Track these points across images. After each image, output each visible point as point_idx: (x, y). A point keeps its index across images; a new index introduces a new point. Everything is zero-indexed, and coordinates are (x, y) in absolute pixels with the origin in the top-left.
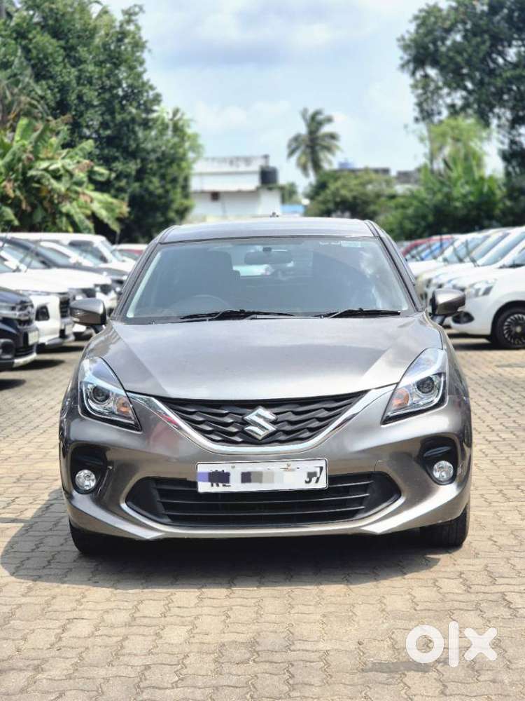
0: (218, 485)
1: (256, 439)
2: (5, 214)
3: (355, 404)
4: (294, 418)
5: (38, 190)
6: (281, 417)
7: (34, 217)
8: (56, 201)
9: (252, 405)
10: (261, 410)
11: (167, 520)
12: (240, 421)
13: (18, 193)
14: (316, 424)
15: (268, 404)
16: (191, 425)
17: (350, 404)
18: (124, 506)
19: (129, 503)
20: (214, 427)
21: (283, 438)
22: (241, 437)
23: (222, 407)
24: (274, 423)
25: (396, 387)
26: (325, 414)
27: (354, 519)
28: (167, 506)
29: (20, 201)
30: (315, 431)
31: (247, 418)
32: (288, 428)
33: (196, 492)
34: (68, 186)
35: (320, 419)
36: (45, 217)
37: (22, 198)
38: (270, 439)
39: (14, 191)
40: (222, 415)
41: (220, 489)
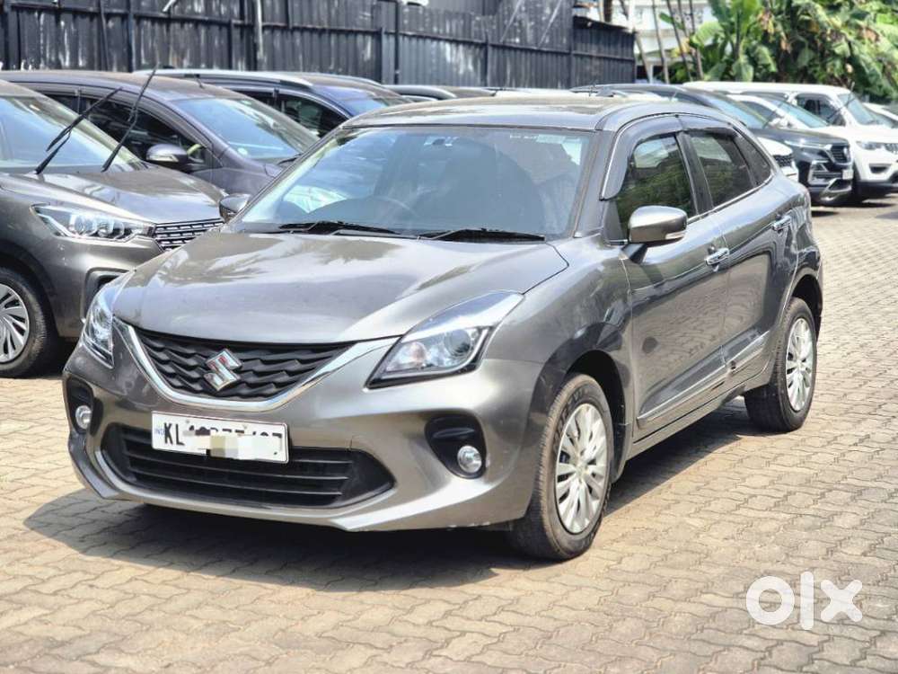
0: (171, 442)
1: (214, 389)
2: (760, 56)
3: (335, 358)
4: (260, 367)
5: (808, 22)
6: (246, 366)
7: (799, 60)
8: (829, 39)
9: (219, 345)
10: (225, 354)
12: (202, 364)
13: (780, 28)
14: (285, 378)
15: (236, 347)
16: (156, 365)
17: (330, 358)
19: (104, 452)
20: (178, 369)
21: (245, 391)
22: (200, 385)
23: (189, 346)
24: (237, 371)
25: (398, 341)
26: (296, 366)
27: (330, 506)
28: (133, 462)
29: (779, 38)
30: (283, 387)
31: (210, 361)
32: (252, 379)
33: (150, 446)
34: (847, 17)
35: (290, 373)
36: (812, 60)
37: (783, 34)
38: (229, 392)
39: (775, 25)
40: (188, 356)
41: (174, 448)
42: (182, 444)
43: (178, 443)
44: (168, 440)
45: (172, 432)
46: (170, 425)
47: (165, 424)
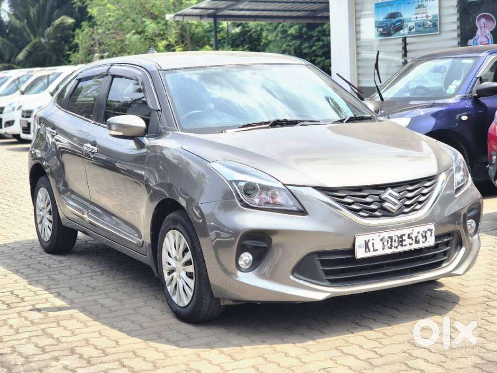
0: (369, 251)
1: (392, 213)
4: (409, 195)
6: (401, 195)
9: (383, 187)
10: (390, 191)
11: (328, 283)
12: (378, 200)
14: (423, 199)
15: (393, 186)
18: (292, 277)
19: (295, 274)
20: (361, 206)
21: (406, 210)
22: (380, 213)
23: (363, 191)
26: (425, 190)
28: (327, 273)
30: (423, 203)
31: (383, 197)
32: (407, 202)
35: (424, 195)
40: (365, 197)
41: (371, 254)
42: (377, 250)
43: (374, 250)
44: (367, 250)
45: (370, 245)
46: (369, 240)
47: (365, 241)
